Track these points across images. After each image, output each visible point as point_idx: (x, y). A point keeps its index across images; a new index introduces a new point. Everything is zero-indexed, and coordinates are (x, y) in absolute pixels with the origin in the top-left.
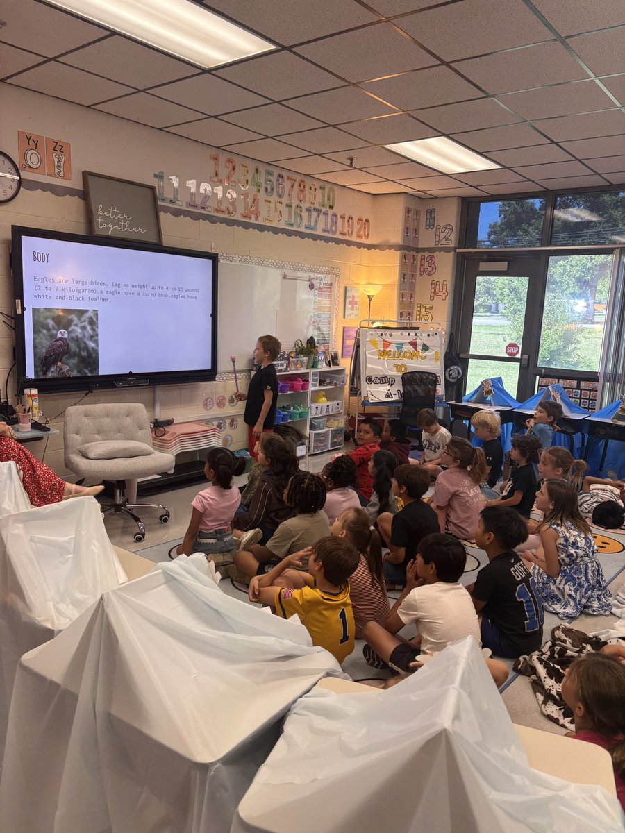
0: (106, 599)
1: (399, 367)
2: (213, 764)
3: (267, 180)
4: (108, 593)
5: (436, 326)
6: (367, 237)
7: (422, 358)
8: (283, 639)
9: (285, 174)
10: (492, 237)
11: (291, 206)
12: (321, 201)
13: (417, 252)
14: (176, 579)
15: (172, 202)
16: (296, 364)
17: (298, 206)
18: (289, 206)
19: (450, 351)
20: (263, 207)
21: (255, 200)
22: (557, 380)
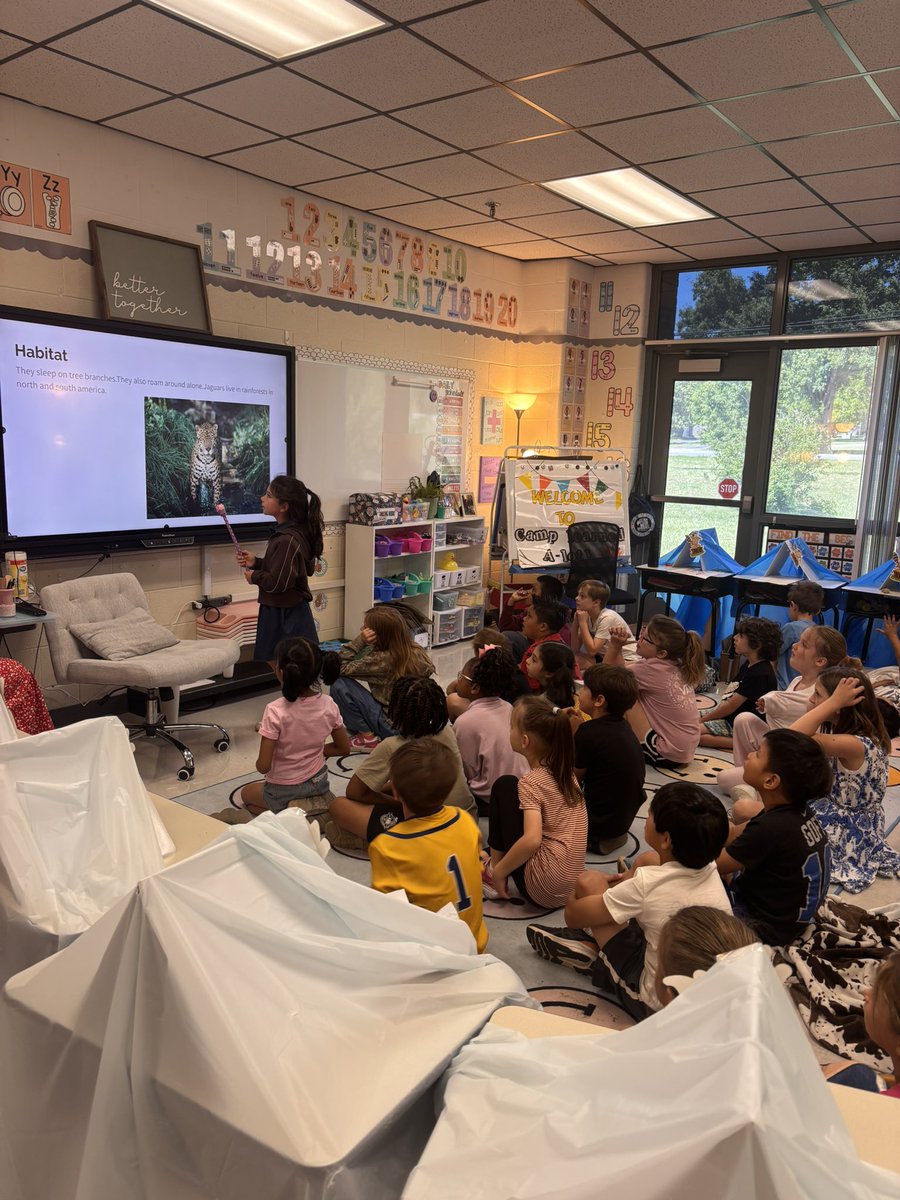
0: (145, 892)
1: (563, 516)
2: (332, 1168)
3: (366, 238)
4: (148, 880)
5: (616, 455)
6: (513, 323)
7: (597, 501)
8: (432, 945)
9: (393, 229)
10: (684, 329)
11: (402, 278)
12: (446, 270)
13: (588, 346)
14: (258, 853)
15: (226, 269)
16: (412, 513)
17: (413, 278)
18: (399, 277)
19: (636, 491)
20: (360, 278)
21: (348, 267)
22: (794, 532)
